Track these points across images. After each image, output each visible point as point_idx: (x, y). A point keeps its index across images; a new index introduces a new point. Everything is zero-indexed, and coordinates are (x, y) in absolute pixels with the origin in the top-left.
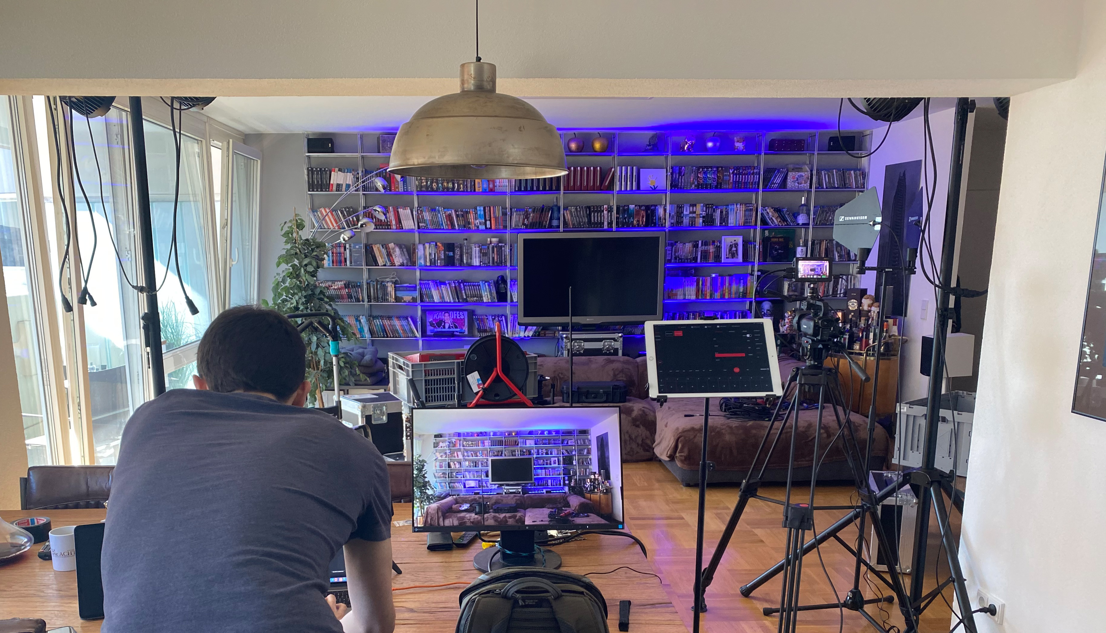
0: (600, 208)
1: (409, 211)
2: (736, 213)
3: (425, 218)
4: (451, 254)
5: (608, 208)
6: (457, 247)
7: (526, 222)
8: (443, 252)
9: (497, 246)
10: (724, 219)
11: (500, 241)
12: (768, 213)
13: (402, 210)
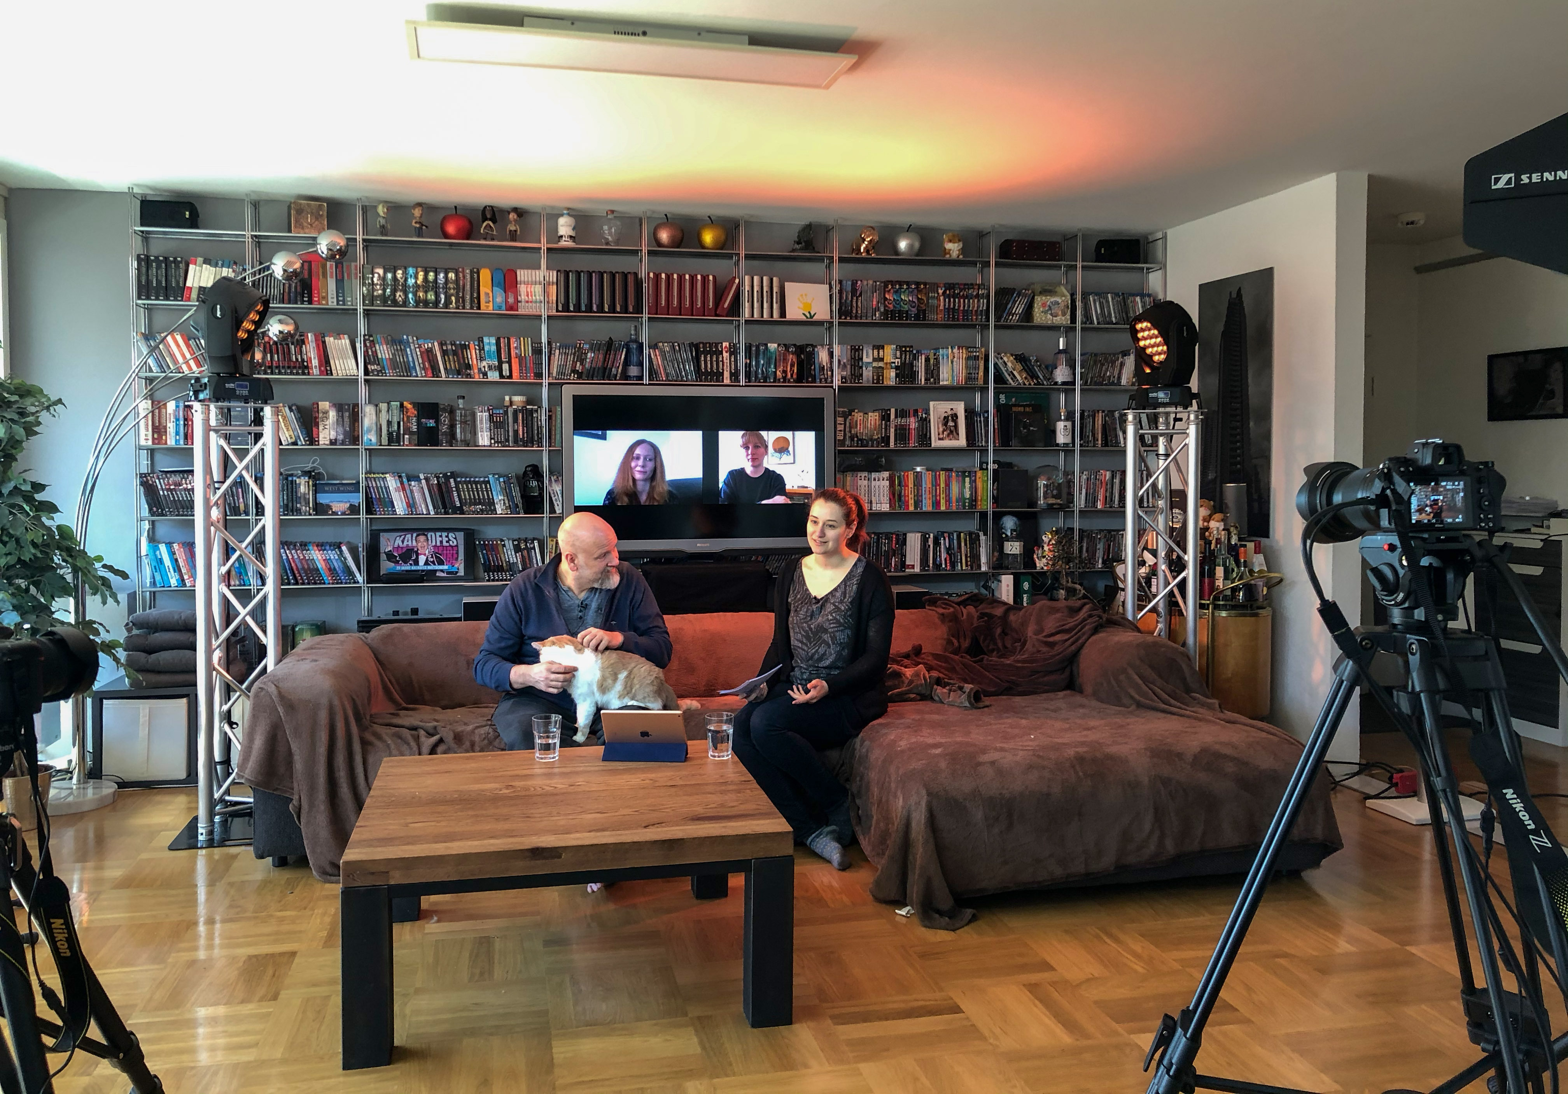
0: (716, 347)
1: (345, 342)
2: (952, 362)
3: (380, 356)
4: (431, 423)
5: (730, 348)
6: (444, 410)
7: (578, 367)
8: (414, 419)
9: (523, 410)
10: (933, 372)
11: (529, 402)
12: (1006, 364)
13: (332, 339)
